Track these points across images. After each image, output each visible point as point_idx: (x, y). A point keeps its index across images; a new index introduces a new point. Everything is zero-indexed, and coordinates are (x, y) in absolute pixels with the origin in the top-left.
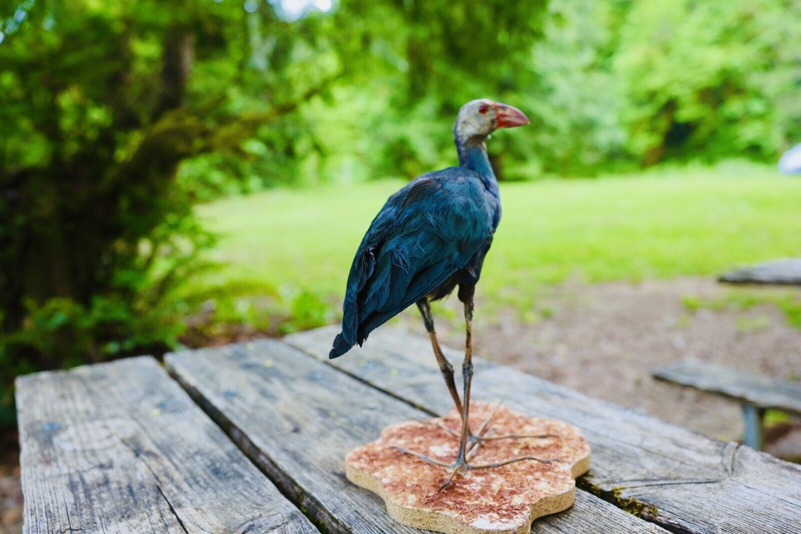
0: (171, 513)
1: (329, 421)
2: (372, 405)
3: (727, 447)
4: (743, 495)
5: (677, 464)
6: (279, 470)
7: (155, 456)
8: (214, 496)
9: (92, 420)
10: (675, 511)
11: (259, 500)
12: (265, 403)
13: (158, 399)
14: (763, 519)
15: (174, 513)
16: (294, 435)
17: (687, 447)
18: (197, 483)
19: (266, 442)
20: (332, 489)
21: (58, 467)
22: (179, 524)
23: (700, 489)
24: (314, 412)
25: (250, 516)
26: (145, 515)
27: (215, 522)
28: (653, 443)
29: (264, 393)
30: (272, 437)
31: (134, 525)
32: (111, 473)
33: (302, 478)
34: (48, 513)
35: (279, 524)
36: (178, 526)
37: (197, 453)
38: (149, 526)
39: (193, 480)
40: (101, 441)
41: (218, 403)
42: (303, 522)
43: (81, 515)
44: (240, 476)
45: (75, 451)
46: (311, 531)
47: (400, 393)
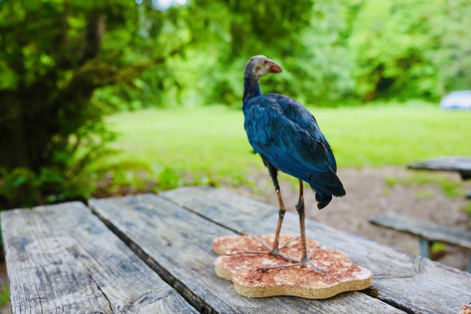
0: (99, 290)
1: (188, 240)
2: (212, 232)
3: (416, 258)
4: (425, 284)
5: (388, 267)
6: (160, 267)
7: (87, 258)
8: (123, 280)
9: (48, 237)
10: (388, 292)
11: (150, 283)
12: (150, 229)
13: (87, 226)
14: (437, 297)
15: (100, 289)
16: (168, 248)
17: (394, 258)
18: (113, 273)
19: (152, 251)
20: (192, 278)
21: (29, 263)
22: (103, 296)
23: (402, 281)
24: (179, 235)
25: (145, 292)
26: (83, 291)
27: (125, 295)
28: (374, 256)
29: (149, 224)
30: (155, 248)
31: (77, 296)
32: (61, 267)
33: (175, 272)
34: (25, 289)
35: (162, 297)
36: (103, 297)
37: (112, 256)
38: (86, 297)
39: (110, 271)
40: (54, 249)
41: (123, 229)
42: (176, 296)
43: (45, 290)
44: (137, 269)
45: (39, 254)
46: (181, 300)
47: (228, 225)
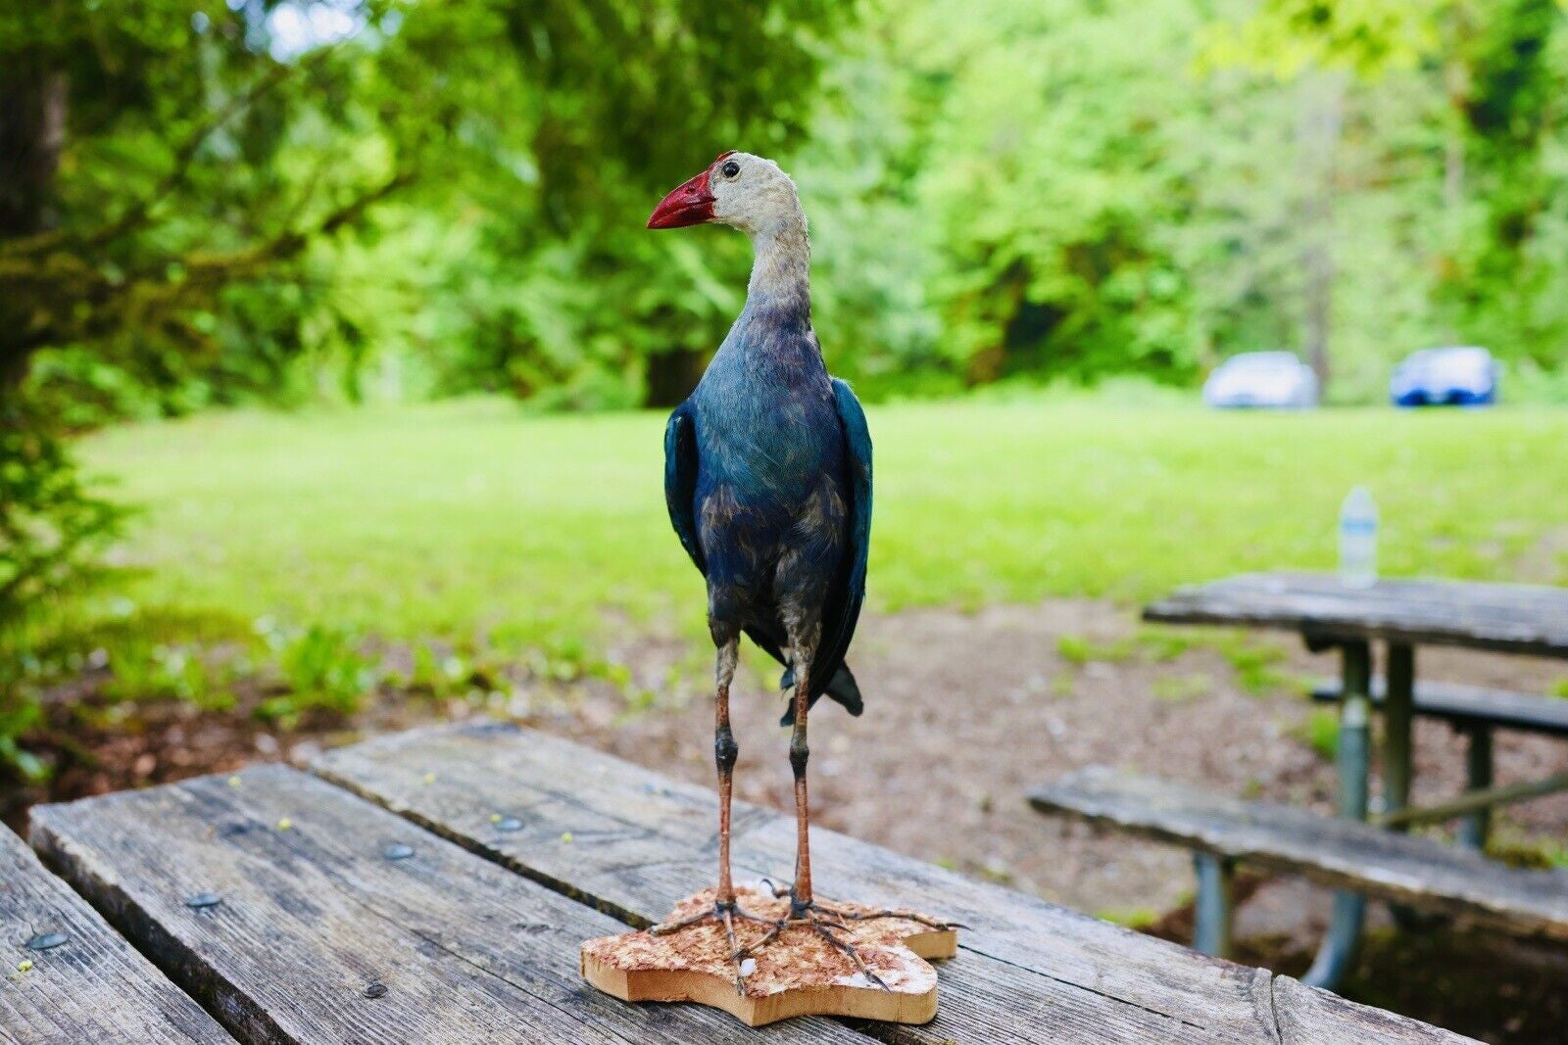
1: (445, 962)
2: (534, 920)
3: (1256, 980)
5: (1178, 1027)
12: (290, 923)
13: (24, 928)
16: (374, 1003)
24: (411, 944)
29: (284, 899)
